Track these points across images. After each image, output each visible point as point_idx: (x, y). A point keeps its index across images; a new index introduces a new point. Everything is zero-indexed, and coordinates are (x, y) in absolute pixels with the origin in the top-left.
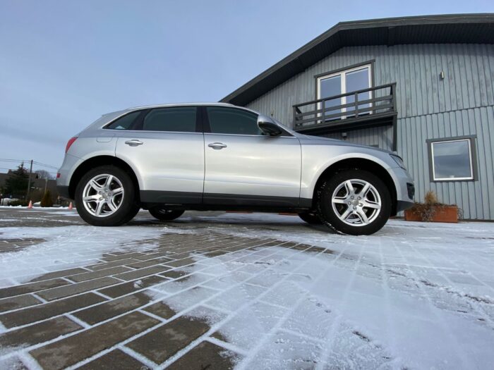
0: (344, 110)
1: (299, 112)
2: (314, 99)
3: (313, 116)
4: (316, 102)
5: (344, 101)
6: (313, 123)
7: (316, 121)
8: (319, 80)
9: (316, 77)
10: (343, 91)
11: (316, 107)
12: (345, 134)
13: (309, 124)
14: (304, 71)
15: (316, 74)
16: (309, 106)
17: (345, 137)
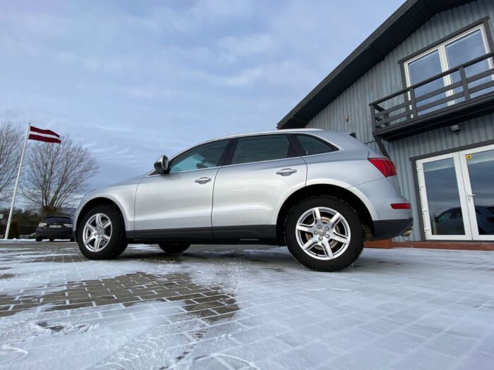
0: (450, 93)
1: (381, 109)
2: (401, 89)
3: (403, 110)
4: (405, 91)
5: (447, 80)
6: (404, 119)
7: (409, 116)
8: (406, 65)
9: (401, 62)
10: (445, 68)
11: (406, 97)
12: (455, 127)
13: (398, 121)
14: (384, 59)
15: (400, 58)
16: (395, 98)
17: (457, 132)
